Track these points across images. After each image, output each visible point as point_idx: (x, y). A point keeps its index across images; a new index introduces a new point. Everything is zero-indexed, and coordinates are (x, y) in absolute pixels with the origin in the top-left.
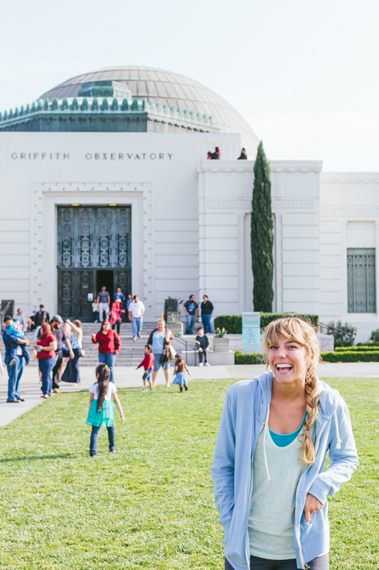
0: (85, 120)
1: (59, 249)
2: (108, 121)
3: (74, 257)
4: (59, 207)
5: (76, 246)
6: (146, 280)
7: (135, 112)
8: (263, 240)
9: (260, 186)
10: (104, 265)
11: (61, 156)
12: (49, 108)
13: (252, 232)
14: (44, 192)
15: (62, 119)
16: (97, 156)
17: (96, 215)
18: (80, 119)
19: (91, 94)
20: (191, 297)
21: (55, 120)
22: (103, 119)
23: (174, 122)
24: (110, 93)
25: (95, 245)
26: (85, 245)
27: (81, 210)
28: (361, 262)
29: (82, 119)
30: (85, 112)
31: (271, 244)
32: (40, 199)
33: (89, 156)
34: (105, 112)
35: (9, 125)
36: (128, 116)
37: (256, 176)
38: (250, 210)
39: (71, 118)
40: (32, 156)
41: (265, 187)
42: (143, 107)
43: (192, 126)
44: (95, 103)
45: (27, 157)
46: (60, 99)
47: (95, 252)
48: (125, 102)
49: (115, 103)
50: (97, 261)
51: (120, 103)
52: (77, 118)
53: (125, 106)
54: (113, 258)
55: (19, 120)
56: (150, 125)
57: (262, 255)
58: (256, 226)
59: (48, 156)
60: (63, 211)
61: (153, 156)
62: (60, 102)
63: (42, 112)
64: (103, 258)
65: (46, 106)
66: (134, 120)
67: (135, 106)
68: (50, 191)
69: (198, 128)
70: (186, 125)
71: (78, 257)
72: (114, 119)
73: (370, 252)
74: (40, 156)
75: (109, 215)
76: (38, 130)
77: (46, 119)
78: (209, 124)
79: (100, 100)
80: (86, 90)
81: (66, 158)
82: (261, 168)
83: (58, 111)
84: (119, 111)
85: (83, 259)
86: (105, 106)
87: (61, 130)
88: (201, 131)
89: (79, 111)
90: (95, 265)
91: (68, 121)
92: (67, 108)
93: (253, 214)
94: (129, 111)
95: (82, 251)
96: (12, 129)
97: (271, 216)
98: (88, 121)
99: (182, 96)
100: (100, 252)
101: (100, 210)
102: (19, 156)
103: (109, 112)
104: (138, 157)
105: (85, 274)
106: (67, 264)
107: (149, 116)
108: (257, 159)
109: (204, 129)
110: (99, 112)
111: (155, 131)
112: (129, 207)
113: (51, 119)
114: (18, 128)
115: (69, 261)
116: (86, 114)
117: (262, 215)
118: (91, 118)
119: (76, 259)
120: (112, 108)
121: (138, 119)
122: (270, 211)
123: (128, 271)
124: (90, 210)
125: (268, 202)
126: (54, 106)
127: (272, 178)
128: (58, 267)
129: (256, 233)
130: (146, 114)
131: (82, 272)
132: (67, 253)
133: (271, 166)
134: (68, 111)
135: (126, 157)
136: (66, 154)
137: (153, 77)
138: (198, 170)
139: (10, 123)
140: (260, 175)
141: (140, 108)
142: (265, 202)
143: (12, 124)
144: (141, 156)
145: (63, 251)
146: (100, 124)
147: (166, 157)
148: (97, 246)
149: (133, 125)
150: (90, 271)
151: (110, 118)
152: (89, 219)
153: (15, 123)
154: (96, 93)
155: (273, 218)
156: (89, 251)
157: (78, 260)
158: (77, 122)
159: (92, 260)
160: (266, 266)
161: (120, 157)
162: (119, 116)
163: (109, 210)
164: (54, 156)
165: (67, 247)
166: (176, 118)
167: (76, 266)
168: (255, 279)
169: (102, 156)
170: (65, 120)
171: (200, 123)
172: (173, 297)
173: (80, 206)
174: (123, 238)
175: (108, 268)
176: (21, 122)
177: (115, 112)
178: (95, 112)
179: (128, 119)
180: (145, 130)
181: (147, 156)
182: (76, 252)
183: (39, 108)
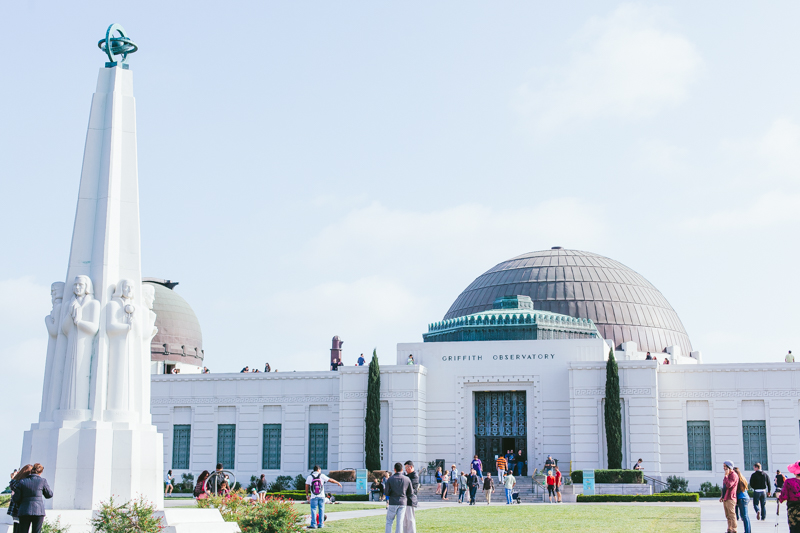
0: (493, 331)
1: (476, 423)
2: (510, 332)
3: (487, 429)
4: (476, 393)
5: (488, 420)
6: (537, 446)
7: (529, 324)
8: (613, 418)
9: (611, 380)
10: (508, 434)
11: (476, 358)
12: (468, 323)
13: (606, 412)
14: (464, 383)
15: (477, 331)
16: (501, 357)
17: (502, 398)
19: (502, 305)
21: (472, 332)
22: (506, 329)
23: (558, 329)
24: (515, 304)
25: (501, 420)
26: (495, 419)
28: (699, 431)
30: (493, 325)
31: (619, 420)
32: (462, 388)
33: (495, 357)
34: (507, 325)
35: (442, 334)
36: (524, 327)
37: (607, 373)
38: (604, 396)
39: (484, 330)
40: (457, 358)
41: (614, 380)
42: (535, 320)
44: (501, 316)
45: (453, 359)
46: (476, 315)
47: (502, 425)
49: (515, 317)
50: (503, 431)
51: (518, 317)
52: (488, 329)
53: (521, 320)
54: (515, 429)
56: (539, 333)
59: (467, 358)
60: (478, 395)
61: (540, 356)
63: (464, 326)
64: (507, 429)
66: (527, 331)
67: (529, 320)
68: (469, 382)
71: (490, 428)
72: (514, 329)
73: (705, 424)
74: (462, 358)
75: (511, 398)
76: (460, 340)
79: (505, 313)
81: (480, 359)
82: (611, 367)
83: (475, 325)
84: (517, 324)
85: (493, 430)
89: (489, 325)
90: (501, 434)
91: (482, 333)
92: (481, 322)
93: (606, 399)
94: (525, 324)
95: (492, 424)
97: (619, 401)
98: (496, 332)
100: (505, 424)
102: (448, 358)
103: (510, 325)
104: (529, 357)
105: (495, 440)
106: (482, 433)
107: (538, 327)
108: (609, 361)
110: (503, 324)
111: (543, 337)
112: (525, 392)
113: (470, 331)
115: (483, 431)
116: (494, 327)
117: (612, 401)
118: (498, 329)
119: (489, 430)
121: (531, 329)
123: (525, 438)
124: (498, 395)
125: (617, 391)
128: (475, 435)
129: (609, 413)
130: (537, 325)
131: (492, 439)
132: (482, 425)
133: (619, 365)
134: (481, 325)
135: (521, 357)
136: (480, 356)
138: (569, 368)
139: (442, 332)
140: (610, 372)
141: (532, 321)
142: (614, 391)
143: (444, 333)
144: (532, 357)
145: (479, 424)
146: (504, 334)
147: (550, 357)
148: (503, 420)
149: (527, 334)
150: (498, 438)
151: (511, 329)
152: (497, 401)
153: (446, 332)
154: (505, 306)
155: (621, 402)
156: (497, 424)
158: (488, 333)
159: (500, 431)
160: (615, 436)
161: (517, 357)
162: (517, 328)
163: (511, 394)
164: (472, 358)
165: (482, 421)
166: (561, 326)
167: (489, 435)
168: (608, 446)
169: (504, 357)
170: (479, 332)
173: (491, 392)
174: (520, 414)
175: (511, 436)
176: (449, 332)
177: (514, 324)
178: (500, 325)
179: (524, 330)
180: (535, 338)
181: (536, 357)
182: (488, 425)
183: (462, 323)
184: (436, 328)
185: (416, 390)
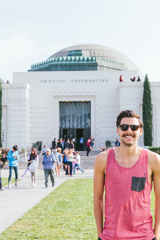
0: (71, 66)
1: (60, 120)
2: (81, 66)
3: (66, 124)
4: (60, 102)
5: (67, 119)
6: (97, 133)
7: (92, 62)
8: (148, 116)
9: (146, 93)
10: (79, 127)
11: (61, 81)
12: (56, 61)
13: (143, 112)
14: (54, 96)
15: (61, 66)
16: (76, 81)
17: (76, 105)
18: (69, 66)
19: (73, 55)
20: (117, 140)
21: (59, 66)
22: (79, 65)
23: (108, 66)
24: (81, 55)
25: (75, 118)
26: (71, 118)
27: (69, 104)
29: (70, 65)
30: (71, 63)
31: (151, 117)
32: (53, 99)
33: (73, 81)
34: (80, 62)
35: (39, 69)
36: (89, 64)
37: (145, 88)
38: (142, 103)
39: (65, 65)
40: (49, 81)
41: (148, 93)
42: (95, 60)
43: (116, 68)
44: (75, 59)
45: (47, 82)
46: (61, 57)
47: (75, 121)
48: (88, 58)
49: (84, 59)
50: (76, 125)
51: (86, 59)
52: (68, 65)
53: (88, 60)
54: (83, 124)
55: (44, 66)
56: (98, 67)
57: (148, 122)
58: (145, 109)
59: (56, 81)
60: (62, 104)
61: (100, 81)
62: (61, 59)
63: (53, 63)
64: (79, 124)
65: (55, 61)
66: (91, 66)
67: (92, 60)
68: (57, 96)
69: (118, 69)
70: (113, 67)
71: (68, 123)
72: (83, 65)
74: (53, 81)
75: (81, 106)
76: (51, 70)
77: (55, 66)
78: (123, 67)
79: (77, 58)
80: (71, 54)
81: (63, 82)
82: (146, 85)
83: (60, 63)
84: (85, 62)
85: (70, 124)
86: (79, 60)
87: (61, 70)
88: (120, 70)
89: (68, 62)
90: (75, 127)
91: (64, 67)
92: (64, 61)
93: (143, 104)
94: (90, 62)
95: (70, 121)
96: (41, 70)
97: (151, 105)
98: (72, 66)
99: (109, 56)
100: (78, 121)
101: (77, 103)
102: (44, 81)
103: (81, 62)
104: (93, 81)
105: (71, 130)
107: (98, 64)
108: (145, 81)
109: (121, 69)
110: (77, 62)
111: (100, 70)
112: (90, 102)
113: (57, 66)
114: (43, 70)
115: (64, 125)
116: (72, 64)
117: (147, 105)
118: (74, 65)
119: (67, 124)
120: (82, 61)
121: (93, 65)
122: (151, 103)
123: (89, 129)
124: (73, 103)
125: (150, 100)
126: (58, 60)
127: (151, 89)
128: (60, 128)
129: (145, 113)
130: (97, 63)
131: (70, 130)
132: (64, 122)
133: (151, 84)
135: (88, 81)
136: (64, 80)
137: (97, 48)
138: (120, 86)
139: (40, 68)
140: (146, 88)
141: (94, 61)
142: (149, 99)
143: (41, 68)
144: (95, 81)
145: (62, 121)
146: (77, 68)
147: (105, 81)
148: (76, 119)
149: (91, 68)
150: (73, 129)
151: (81, 65)
152: (73, 107)
153: (42, 68)
154: (75, 55)
155: (152, 106)
156: (73, 121)
157: (68, 125)
158: (68, 67)
159: (74, 125)
160: (149, 127)
161: (86, 81)
162: (85, 64)
163: (81, 103)
164: (58, 81)
165: (63, 119)
166: (109, 64)
167: (67, 127)
168: (144, 132)
169: (78, 81)
170: (63, 66)
171: (119, 66)
172: (109, 140)
173: (69, 102)
174: (87, 115)
175: (81, 128)
176: (44, 67)
177: (84, 62)
178: (75, 62)
179: (89, 65)
180: (96, 70)
181: (97, 81)
182: (67, 121)
183: (52, 61)
184: (35, 66)
185: (25, 99)
